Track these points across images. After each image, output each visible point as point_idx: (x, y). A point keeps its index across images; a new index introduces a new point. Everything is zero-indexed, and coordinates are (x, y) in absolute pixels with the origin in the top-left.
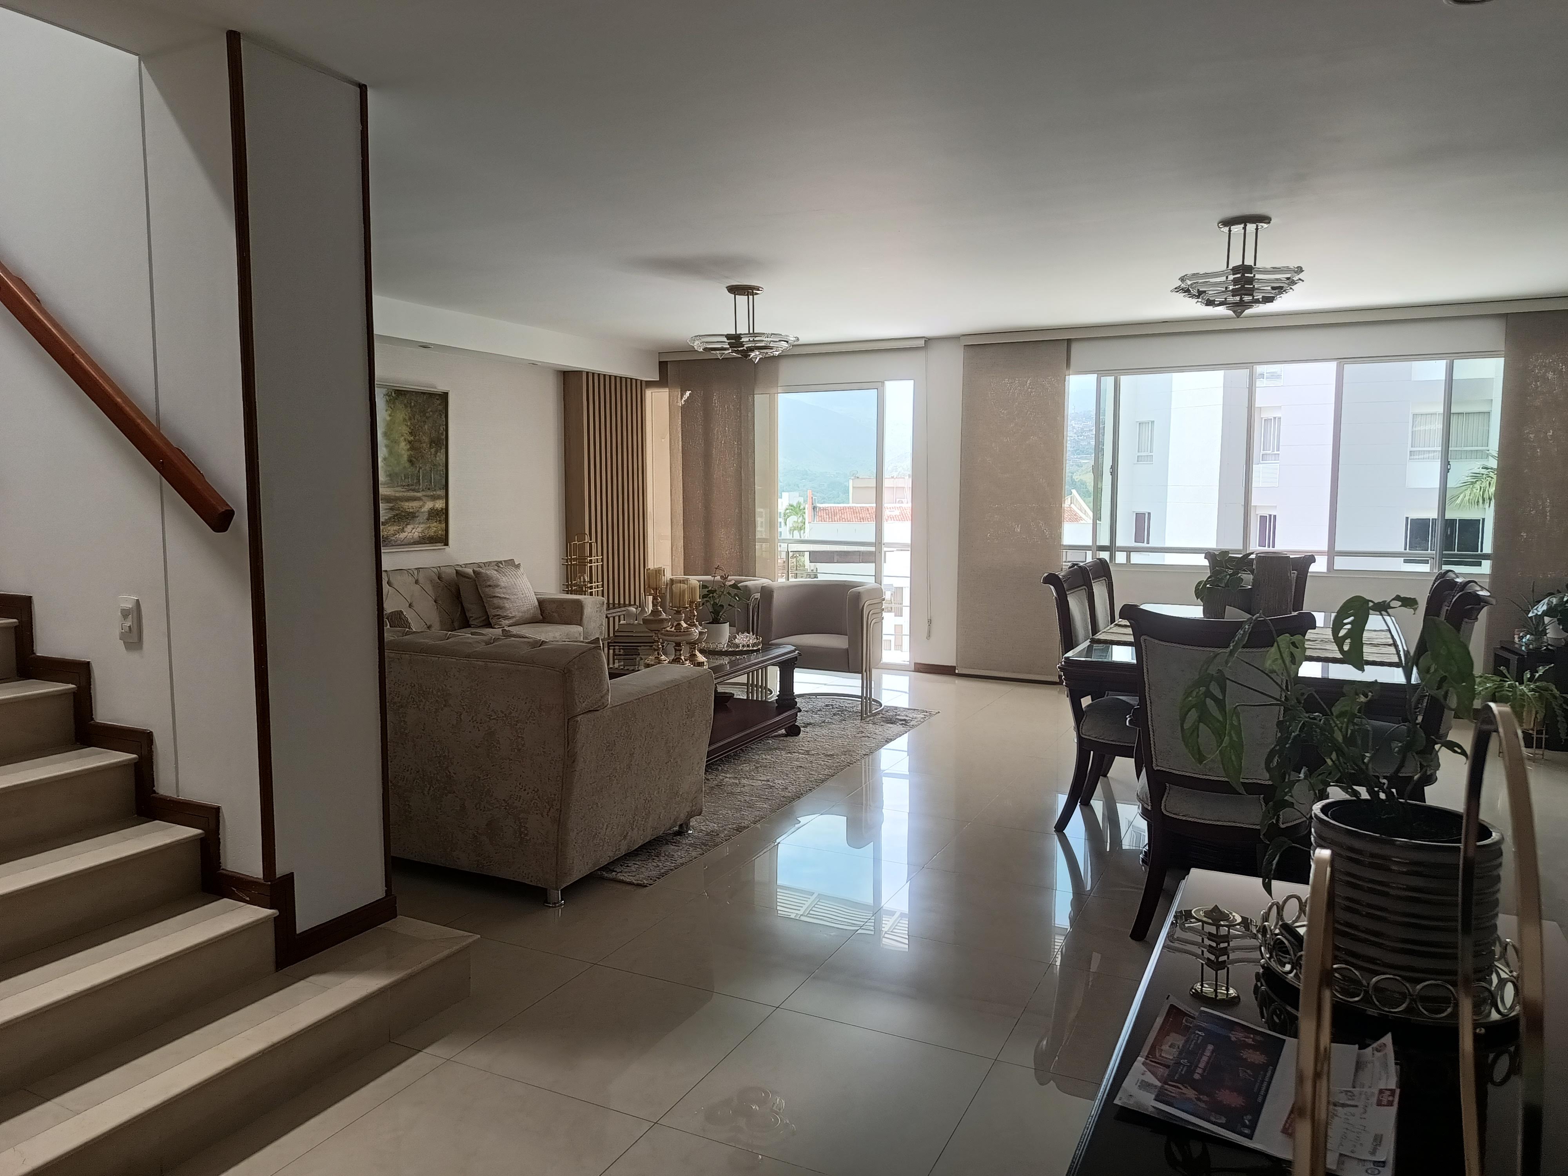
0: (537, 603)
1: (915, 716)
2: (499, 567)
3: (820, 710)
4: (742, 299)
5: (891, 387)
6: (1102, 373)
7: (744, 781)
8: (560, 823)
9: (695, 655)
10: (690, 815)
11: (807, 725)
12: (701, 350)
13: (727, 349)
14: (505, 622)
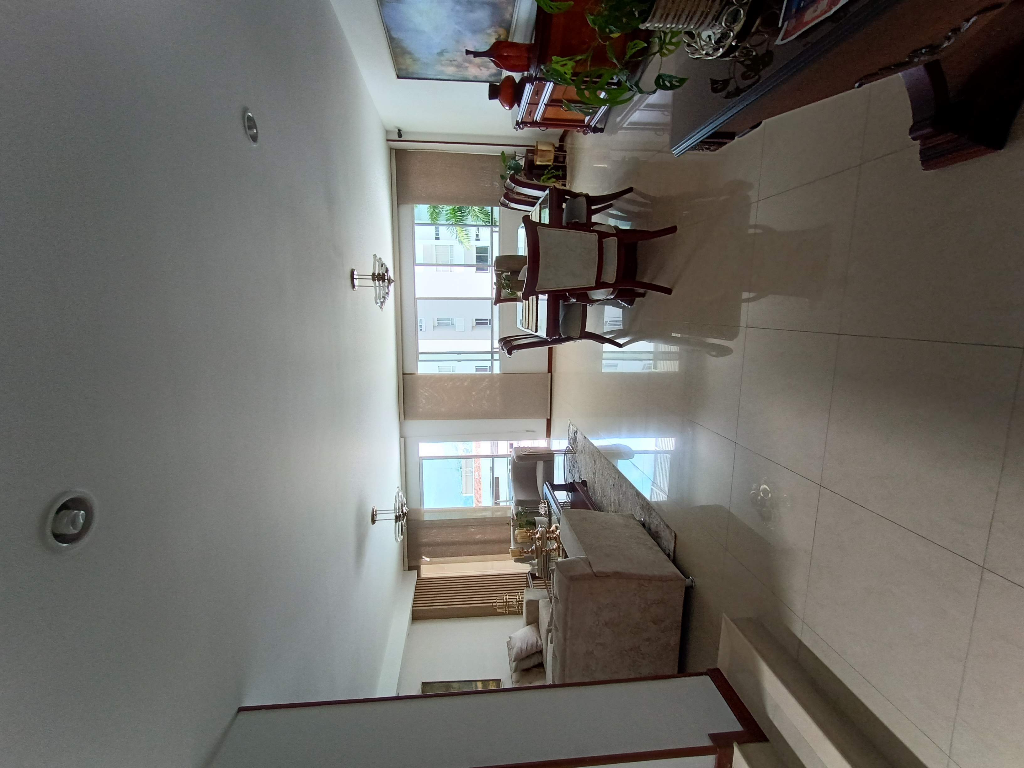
0: (528, 626)
1: (572, 429)
2: (511, 648)
3: (573, 475)
4: (378, 517)
5: (421, 454)
6: (417, 360)
7: (612, 500)
8: (650, 579)
9: (552, 531)
10: (635, 519)
11: (580, 478)
12: (402, 537)
13: (402, 523)
14: (539, 643)
